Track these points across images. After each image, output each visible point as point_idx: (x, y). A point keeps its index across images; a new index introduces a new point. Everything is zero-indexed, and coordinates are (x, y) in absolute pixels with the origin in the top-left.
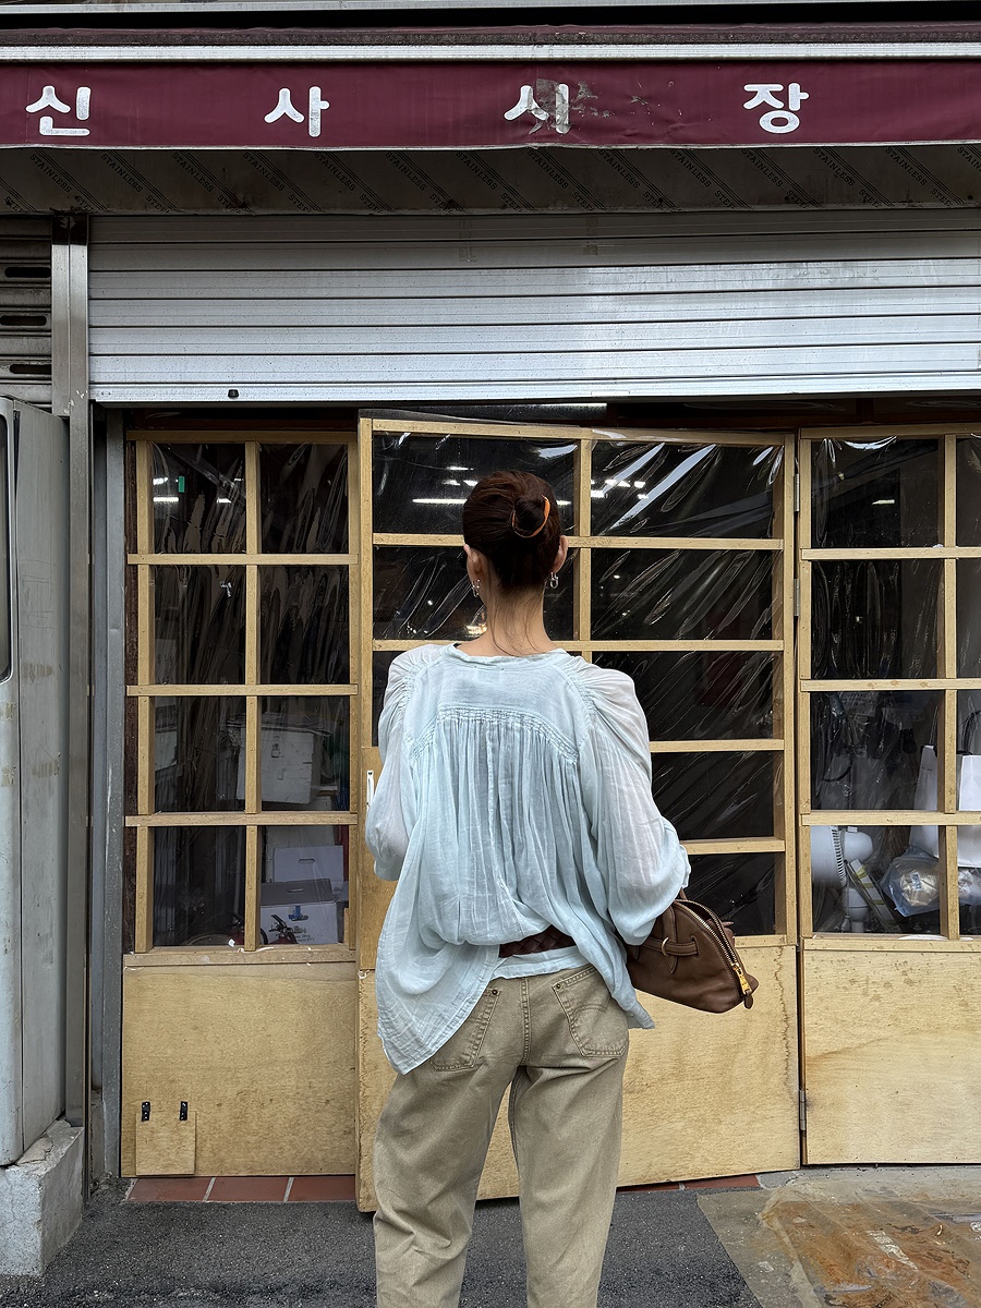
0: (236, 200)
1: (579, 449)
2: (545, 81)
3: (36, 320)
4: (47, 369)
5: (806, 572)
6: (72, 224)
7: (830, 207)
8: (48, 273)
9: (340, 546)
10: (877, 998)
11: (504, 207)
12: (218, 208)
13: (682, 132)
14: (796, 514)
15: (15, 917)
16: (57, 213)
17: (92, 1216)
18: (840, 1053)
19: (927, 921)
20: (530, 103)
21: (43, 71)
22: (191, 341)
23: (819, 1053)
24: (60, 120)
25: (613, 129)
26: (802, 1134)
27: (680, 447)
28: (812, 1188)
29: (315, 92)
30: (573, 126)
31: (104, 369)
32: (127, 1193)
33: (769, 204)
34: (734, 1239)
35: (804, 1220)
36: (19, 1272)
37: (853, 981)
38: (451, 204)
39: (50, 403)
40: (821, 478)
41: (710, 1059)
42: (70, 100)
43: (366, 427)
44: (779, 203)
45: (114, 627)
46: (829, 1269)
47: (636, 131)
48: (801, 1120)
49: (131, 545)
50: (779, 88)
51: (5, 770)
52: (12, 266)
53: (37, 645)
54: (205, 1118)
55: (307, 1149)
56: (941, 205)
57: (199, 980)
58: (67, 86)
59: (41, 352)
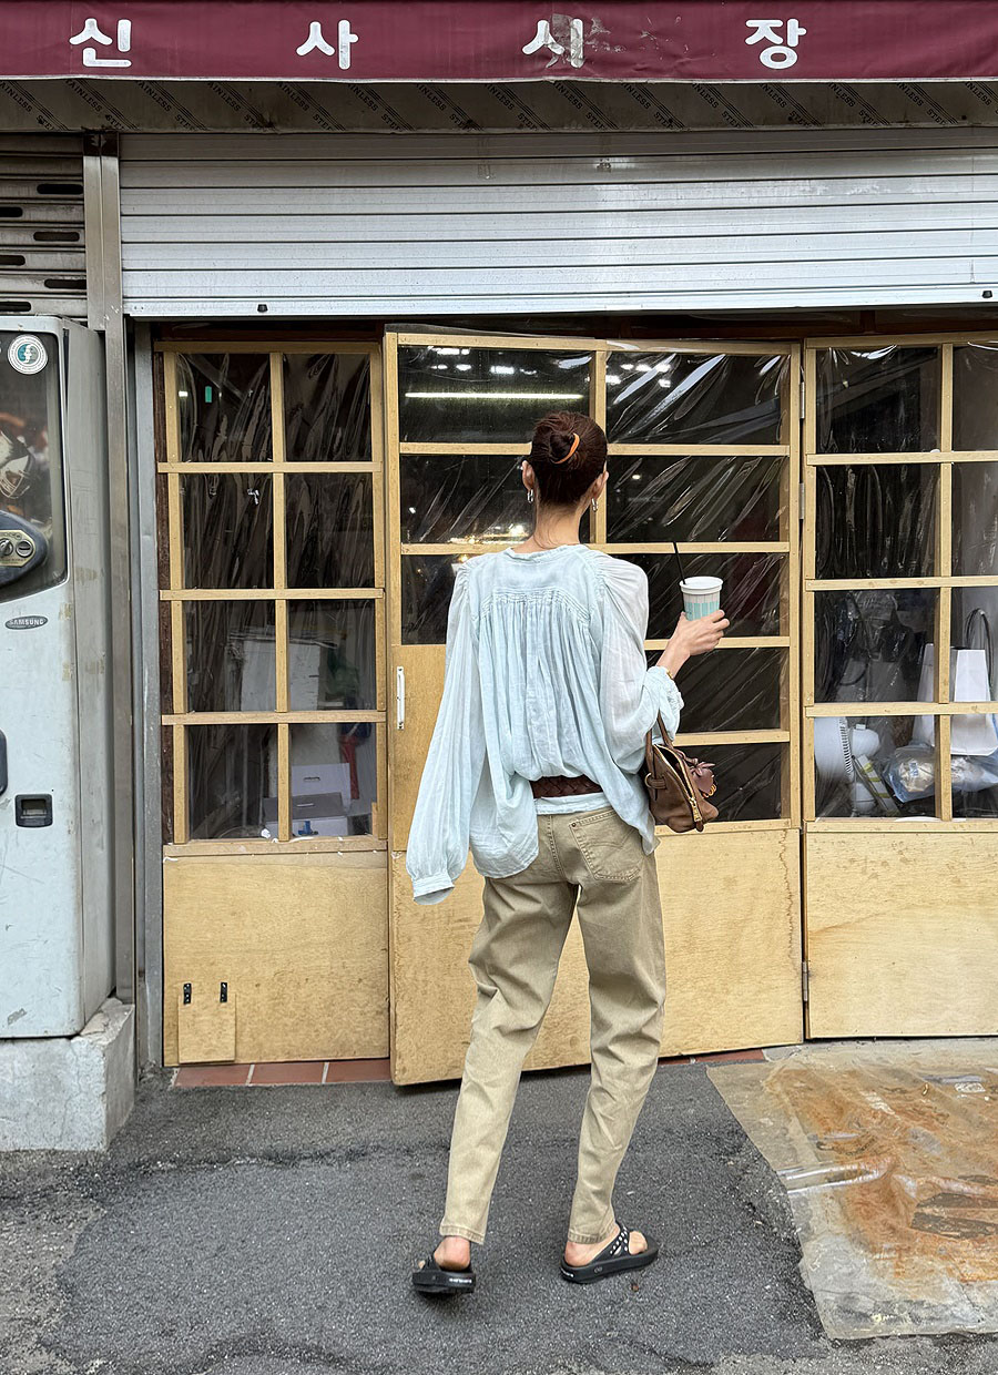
0: (262, 120)
1: (594, 360)
2: (560, 16)
3: (70, 236)
4: (82, 284)
5: (811, 477)
6: (103, 142)
7: (831, 126)
8: (80, 190)
9: (364, 454)
10: (876, 876)
11: (521, 127)
12: (245, 127)
13: (688, 66)
14: (802, 421)
15: (76, 801)
16: (88, 131)
17: (143, 1100)
18: (840, 927)
19: (924, 805)
20: (546, 38)
21: (88, 6)
22: (220, 256)
23: (821, 927)
24: (103, 52)
25: (626, 64)
26: (805, 1005)
27: (691, 357)
28: (813, 1058)
29: (344, 26)
30: (587, 60)
31: (135, 284)
32: (172, 1081)
33: (774, 124)
34: (739, 1103)
35: (803, 1085)
36: (86, 1147)
37: (852, 861)
38: (470, 124)
39: (86, 317)
40: (825, 386)
41: (718, 933)
42: (113, 34)
43: (392, 341)
44: (783, 123)
45: (146, 534)
46: (823, 1121)
47: (646, 66)
48: (804, 990)
49: (161, 454)
50: (779, 23)
51: (65, 666)
52: (44, 183)
53: (85, 550)
54: (244, 999)
55: (341, 1031)
56: (937, 125)
57: (237, 869)
58: (108, 19)
59: (75, 268)
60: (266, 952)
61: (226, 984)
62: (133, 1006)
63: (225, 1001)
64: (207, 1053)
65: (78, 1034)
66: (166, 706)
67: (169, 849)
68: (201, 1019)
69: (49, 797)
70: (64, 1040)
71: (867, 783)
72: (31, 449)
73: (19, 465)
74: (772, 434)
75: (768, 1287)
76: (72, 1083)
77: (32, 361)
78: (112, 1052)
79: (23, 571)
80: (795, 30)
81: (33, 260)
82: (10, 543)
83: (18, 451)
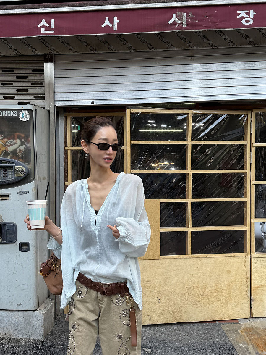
0: (93, 49)
1: (188, 116)
2: (180, 12)
3: (40, 84)
4: (43, 97)
5: (254, 150)
6: (50, 57)
7: (261, 45)
8: (43, 70)
11: (167, 48)
12: (88, 51)
13: (219, 25)
14: (251, 134)
15: (36, 244)
16: (46, 54)
17: (56, 324)
18: (262, 286)
20: (175, 19)
21: (42, 15)
22: (82, 88)
23: (257, 286)
24: (47, 29)
25: (199, 25)
26: (251, 308)
27: (217, 115)
28: (254, 323)
29: (115, 18)
30: (188, 25)
31: (59, 97)
32: (66, 318)
33: (243, 45)
34: (232, 337)
35: (252, 333)
36: (38, 339)
38: (153, 48)
39: (44, 106)
40: (258, 124)
41: (225, 287)
42: (49, 23)
43: (129, 111)
44: (247, 45)
46: (260, 347)
47: (206, 26)
48: (251, 304)
49: (66, 145)
50: (247, 11)
52: (34, 69)
53: (42, 172)
58: (48, 19)
59: (42, 92)
62: (54, 301)
65: (36, 310)
69: (29, 243)
70: (32, 311)
72: (26, 143)
73: (22, 148)
76: (35, 323)
77: (26, 117)
78: (46, 316)
79: (22, 178)
81: (31, 91)
82: (18, 170)
83: (22, 144)
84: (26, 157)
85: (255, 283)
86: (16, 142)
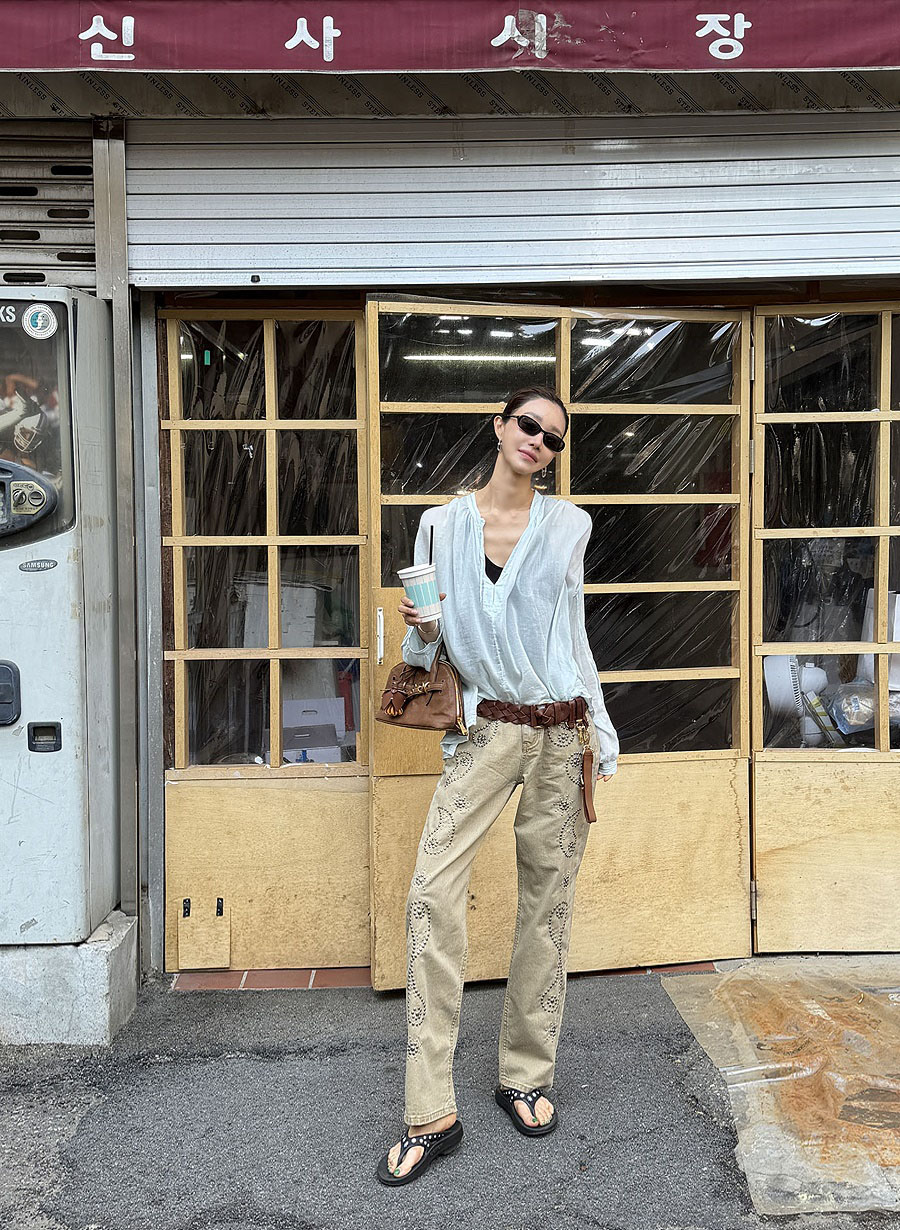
0: (256, 106)
1: (559, 326)
2: (526, 12)
3: (80, 213)
4: (91, 257)
5: (760, 434)
6: (111, 126)
7: (777, 111)
8: (89, 171)
9: (349, 412)
10: (818, 802)
11: (492, 113)
12: (239, 114)
13: (643, 58)
14: (752, 383)
15: (83, 728)
16: (97, 117)
17: (144, 1002)
18: (786, 849)
19: (864, 737)
20: (513, 31)
21: (92, 3)
22: (217, 232)
23: (768, 849)
24: (109, 47)
25: (586, 55)
26: (754, 923)
28: (760, 970)
29: (328, 21)
30: (550, 52)
31: (139, 257)
32: (172, 985)
33: (725, 109)
34: (688, 1008)
35: (748, 993)
36: (91, 1042)
37: (797, 788)
38: (445, 110)
39: (95, 287)
40: (774, 350)
41: (673, 854)
42: (118, 29)
43: (374, 309)
44: (734, 109)
45: (150, 486)
47: (604, 57)
48: (752, 909)
49: (164, 413)
50: (726, 17)
51: (73, 605)
52: (57, 164)
53: (93, 500)
54: (238, 913)
55: (327, 942)
56: (876, 110)
57: (231, 792)
58: (113, 16)
59: (85, 242)
60: (259, 868)
61: (222, 900)
62: (136, 918)
63: (221, 914)
64: (205, 961)
65: (84, 942)
66: (168, 643)
67: (170, 774)
68: (199, 930)
69: (59, 725)
70: (71, 946)
71: (815, 716)
72: (43, 408)
73: (32, 423)
74: (724, 396)
75: (705, 1169)
76: (77, 984)
77: (44, 327)
78: (116, 957)
79: (35, 518)
80: (741, 24)
81: (47, 235)
82: (23, 493)
83: (31, 409)
84: (46, 451)
85: (764, 839)
86: (11, 403)
